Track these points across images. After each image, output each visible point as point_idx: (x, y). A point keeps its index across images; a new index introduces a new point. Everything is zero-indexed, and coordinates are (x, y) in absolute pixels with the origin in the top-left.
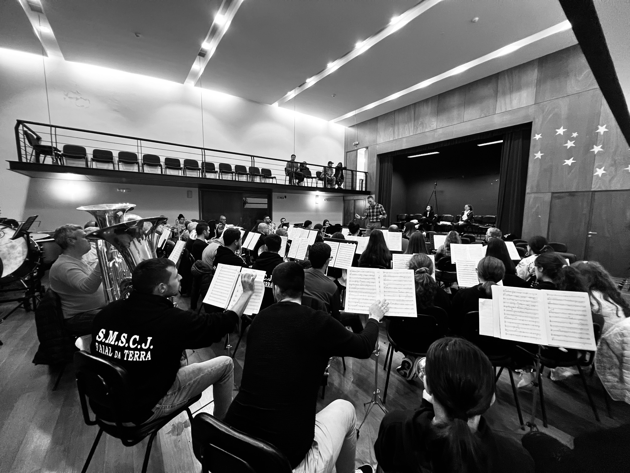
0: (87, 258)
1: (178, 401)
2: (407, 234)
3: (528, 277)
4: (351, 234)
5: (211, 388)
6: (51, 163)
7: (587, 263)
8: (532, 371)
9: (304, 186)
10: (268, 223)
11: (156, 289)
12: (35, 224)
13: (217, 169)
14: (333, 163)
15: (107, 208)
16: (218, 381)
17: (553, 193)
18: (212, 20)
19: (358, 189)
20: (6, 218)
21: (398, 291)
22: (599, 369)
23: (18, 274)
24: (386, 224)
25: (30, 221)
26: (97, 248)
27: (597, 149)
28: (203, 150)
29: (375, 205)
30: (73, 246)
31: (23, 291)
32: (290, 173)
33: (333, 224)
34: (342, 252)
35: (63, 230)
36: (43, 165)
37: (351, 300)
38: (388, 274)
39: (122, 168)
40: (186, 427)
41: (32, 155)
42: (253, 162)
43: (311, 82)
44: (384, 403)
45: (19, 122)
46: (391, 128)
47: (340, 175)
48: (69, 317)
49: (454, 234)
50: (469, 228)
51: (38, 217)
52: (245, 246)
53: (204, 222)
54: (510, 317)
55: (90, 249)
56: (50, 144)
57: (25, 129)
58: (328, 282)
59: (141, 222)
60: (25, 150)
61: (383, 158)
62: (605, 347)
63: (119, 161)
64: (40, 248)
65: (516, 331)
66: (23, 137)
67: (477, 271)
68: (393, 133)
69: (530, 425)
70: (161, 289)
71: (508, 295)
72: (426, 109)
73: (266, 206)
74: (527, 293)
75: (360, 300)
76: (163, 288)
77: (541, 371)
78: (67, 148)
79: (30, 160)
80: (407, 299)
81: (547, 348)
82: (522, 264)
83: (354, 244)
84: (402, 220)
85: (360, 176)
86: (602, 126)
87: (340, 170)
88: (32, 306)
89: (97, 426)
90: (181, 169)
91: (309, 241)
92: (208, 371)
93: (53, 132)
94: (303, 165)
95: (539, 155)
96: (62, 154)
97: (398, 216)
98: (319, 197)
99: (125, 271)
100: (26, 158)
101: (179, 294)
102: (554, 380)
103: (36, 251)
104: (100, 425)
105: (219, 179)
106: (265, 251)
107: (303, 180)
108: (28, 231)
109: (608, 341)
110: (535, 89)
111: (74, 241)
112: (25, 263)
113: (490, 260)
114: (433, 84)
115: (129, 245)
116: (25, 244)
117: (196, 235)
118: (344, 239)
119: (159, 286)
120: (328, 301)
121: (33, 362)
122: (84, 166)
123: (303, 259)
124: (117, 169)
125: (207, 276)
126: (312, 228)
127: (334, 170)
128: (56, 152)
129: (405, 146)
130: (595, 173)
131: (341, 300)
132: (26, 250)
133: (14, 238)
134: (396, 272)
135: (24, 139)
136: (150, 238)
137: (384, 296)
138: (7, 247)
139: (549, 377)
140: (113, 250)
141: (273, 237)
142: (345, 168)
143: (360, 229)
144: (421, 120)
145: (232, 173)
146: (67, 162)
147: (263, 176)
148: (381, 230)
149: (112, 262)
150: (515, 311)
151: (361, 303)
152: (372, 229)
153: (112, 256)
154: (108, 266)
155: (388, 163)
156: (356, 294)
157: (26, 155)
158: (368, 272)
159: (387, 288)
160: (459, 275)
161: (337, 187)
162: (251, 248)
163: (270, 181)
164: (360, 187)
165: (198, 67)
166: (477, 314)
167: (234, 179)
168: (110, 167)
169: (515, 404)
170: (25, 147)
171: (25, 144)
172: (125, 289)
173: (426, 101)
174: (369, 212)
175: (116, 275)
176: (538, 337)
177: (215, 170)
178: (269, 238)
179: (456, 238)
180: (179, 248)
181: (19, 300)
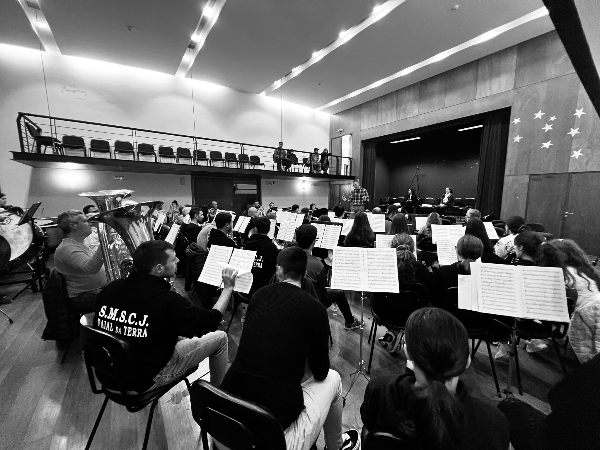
0: (89, 242)
1: (178, 371)
2: (390, 217)
3: (506, 255)
4: (336, 216)
5: (207, 360)
6: (52, 153)
7: (563, 241)
8: (508, 343)
9: (292, 172)
10: (257, 208)
11: (154, 270)
12: (39, 210)
13: (208, 157)
14: (319, 150)
15: (107, 194)
16: (214, 353)
17: (531, 175)
18: (200, 13)
19: (343, 174)
20: (11, 206)
21: (381, 269)
22: (573, 341)
23: (25, 257)
24: (369, 207)
25: (35, 208)
26: (98, 232)
27: (574, 132)
28: (195, 139)
29: (360, 189)
30: (75, 230)
31: (30, 273)
32: (278, 159)
33: (320, 208)
34: (328, 234)
35: (64, 215)
36: (44, 155)
37: (337, 278)
38: (372, 253)
39: (119, 157)
40: (185, 395)
41: (33, 146)
42: (242, 149)
43: (297, 71)
44: (368, 373)
45: (21, 115)
46: (374, 115)
47: (325, 162)
48: (74, 296)
49: (435, 216)
50: (449, 210)
51: (41, 204)
52: (236, 229)
53: (197, 207)
54: (487, 291)
55: (91, 233)
56: (50, 135)
57: (26, 121)
58: (315, 261)
59: (138, 207)
60: (27, 142)
61: (366, 144)
62: (579, 320)
63: (116, 151)
64: (44, 233)
65: (493, 305)
66: (25, 129)
67: (457, 249)
68: (376, 120)
69: (506, 392)
70: (158, 270)
71: (486, 271)
72: (409, 96)
73: (255, 192)
74: (504, 269)
75: (345, 277)
76: (160, 269)
77: (517, 343)
78: (66, 138)
79: (32, 151)
80: (390, 276)
81: (522, 320)
82: (500, 243)
83: (340, 226)
84: (385, 203)
85: (345, 162)
86: (579, 109)
87: (326, 156)
88: (39, 287)
89: (103, 394)
90: (174, 157)
91: (296, 224)
92: (204, 344)
93: (53, 124)
94: (290, 151)
95: (517, 139)
96: (62, 145)
97: (381, 199)
98: (306, 182)
99: (124, 253)
100: (28, 149)
101: (175, 276)
102: (529, 352)
103: (40, 236)
104: (105, 394)
105: (210, 167)
106: (256, 233)
107: (290, 166)
108: (33, 217)
109: (581, 314)
110: (515, 74)
111: (76, 225)
112: (31, 247)
113: (469, 238)
114: (414, 71)
115: (128, 228)
116: (31, 230)
117: (189, 220)
118: (330, 221)
119: (157, 267)
120: (315, 279)
121: (42, 337)
122: (83, 156)
123: (291, 241)
124: (114, 158)
125: (200, 258)
126: (300, 211)
127: (320, 156)
128: (56, 142)
129: (387, 132)
130: (572, 155)
131: (328, 279)
132: (31, 235)
133: (20, 224)
134: (379, 251)
135: (26, 130)
136: (148, 221)
137: (368, 273)
138: (13, 232)
139: (525, 349)
140: (113, 234)
141: (262, 220)
142: (330, 155)
143: (346, 212)
144: (403, 106)
145: (223, 160)
146: (66, 152)
147: (252, 162)
148: (365, 213)
149: (112, 245)
150: (492, 286)
151: (347, 280)
152: (356, 212)
153: (112, 239)
154: (109, 248)
155: (372, 148)
156: (341, 272)
157: (28, 146)
158: (353, 251)
159: (370, 266)
160: (440, 253)
161: (322, 172)
162: (242, 231)
163: (259, 167)
164: (344, 172)
165: (188, 58)
166: (457, 290)
167: (224, 166)
168: (107, 156)
169: (492, 373)
170: (27, 138)
171: (27, 135)
172: (125, 269)
173: (408, 88)
174: (354, 196)
175: (117, 257)
176: (514, 310)
177: (206, 157)
178: (258, 221)
179: (437, 219)
180: (174, 231)
181: (26, 282)
